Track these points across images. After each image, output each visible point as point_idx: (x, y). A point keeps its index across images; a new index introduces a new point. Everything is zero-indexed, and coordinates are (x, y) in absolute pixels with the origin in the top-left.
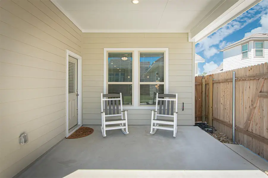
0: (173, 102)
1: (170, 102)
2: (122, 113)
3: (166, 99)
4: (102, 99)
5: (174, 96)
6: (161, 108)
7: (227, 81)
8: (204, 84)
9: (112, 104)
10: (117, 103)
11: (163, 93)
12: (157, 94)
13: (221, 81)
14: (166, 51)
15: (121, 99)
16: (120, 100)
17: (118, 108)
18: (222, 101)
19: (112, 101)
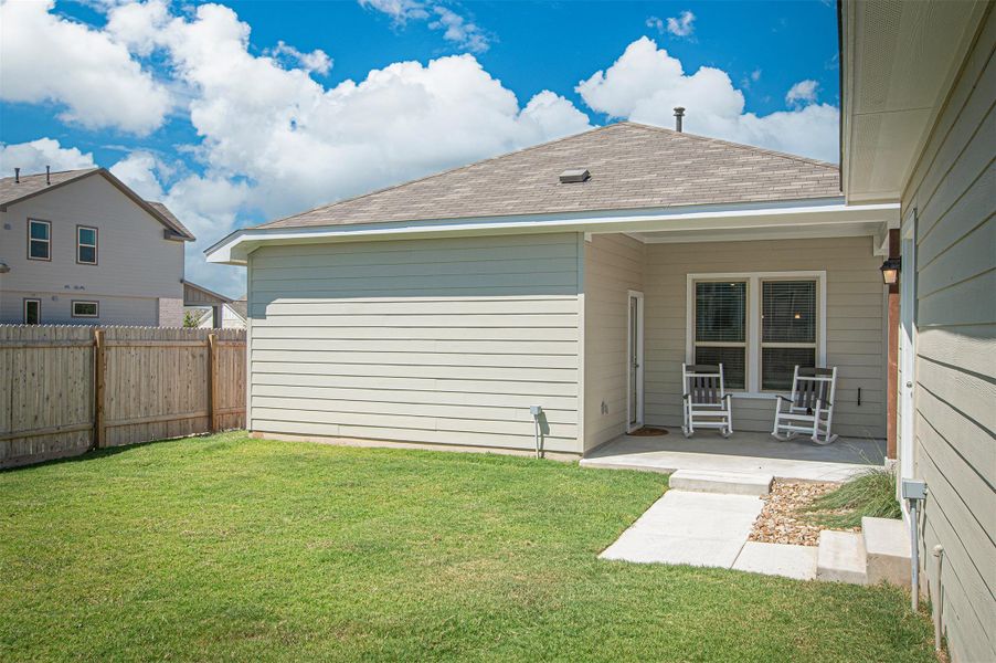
0: (826, 383)
1: (822, 384)
2: (722, 401)
4: (685, 375)
5: (830, 372)
6: (802, 396)
9: (703, 386)
10: (714, 382)
11: (814, 366)
12: (797, 367)
14: (822, 277)
15: (721, 375)
16: (718, 379)
17: (714, 394)
19: (703, 378)
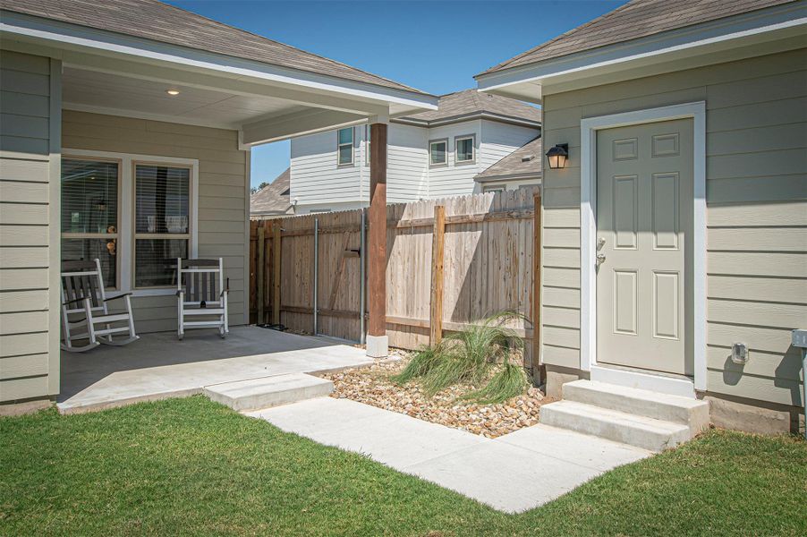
0: (213, 275)
1: (200, 278)
2: (105, 303)
3: (193, 270)
5: (216, 263)
7: (306, 233)
8: (261, 238)
11: (188, 258)
12: (179, 259)
13: (296, 233)
14: (194, 165)
18: (297, 270)
